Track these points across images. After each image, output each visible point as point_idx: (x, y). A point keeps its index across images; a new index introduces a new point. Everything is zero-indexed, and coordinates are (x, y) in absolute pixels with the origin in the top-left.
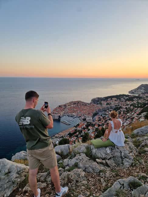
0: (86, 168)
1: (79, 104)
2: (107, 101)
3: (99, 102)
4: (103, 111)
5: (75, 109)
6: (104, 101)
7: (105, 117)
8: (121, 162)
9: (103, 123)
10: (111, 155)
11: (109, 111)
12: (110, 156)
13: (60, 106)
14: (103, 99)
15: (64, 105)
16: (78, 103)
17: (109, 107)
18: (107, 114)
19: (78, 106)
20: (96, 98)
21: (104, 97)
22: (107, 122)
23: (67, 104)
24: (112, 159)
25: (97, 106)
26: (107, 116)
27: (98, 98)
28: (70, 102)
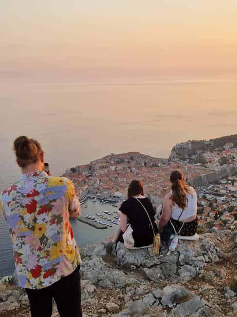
0: (99, 280)
1: (134, 163)
2: (221, 151)
3: (195, 154)
4: (210, 183)
5: (120, 180)
6: (212, 151)
7: (216, 201)
8: (176, 271)
9: (209, 220)
10: (157, 260)
11: (227, 183)
12: (154, 262)
13: (73, 170)
14: (208, 145)
15: (86, 166)
16: (132, 158)
17: (228, 170)
18: (223, 191)
19: (130, 168)
20: (187, 143)
21: (211, 140)
22: (223, 218)
23: (97, 161)
24: (158, 267)
25: (190, 168)
26: (222, 198)
27: (193, 143)
28: (105, 158)
